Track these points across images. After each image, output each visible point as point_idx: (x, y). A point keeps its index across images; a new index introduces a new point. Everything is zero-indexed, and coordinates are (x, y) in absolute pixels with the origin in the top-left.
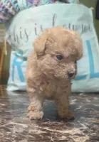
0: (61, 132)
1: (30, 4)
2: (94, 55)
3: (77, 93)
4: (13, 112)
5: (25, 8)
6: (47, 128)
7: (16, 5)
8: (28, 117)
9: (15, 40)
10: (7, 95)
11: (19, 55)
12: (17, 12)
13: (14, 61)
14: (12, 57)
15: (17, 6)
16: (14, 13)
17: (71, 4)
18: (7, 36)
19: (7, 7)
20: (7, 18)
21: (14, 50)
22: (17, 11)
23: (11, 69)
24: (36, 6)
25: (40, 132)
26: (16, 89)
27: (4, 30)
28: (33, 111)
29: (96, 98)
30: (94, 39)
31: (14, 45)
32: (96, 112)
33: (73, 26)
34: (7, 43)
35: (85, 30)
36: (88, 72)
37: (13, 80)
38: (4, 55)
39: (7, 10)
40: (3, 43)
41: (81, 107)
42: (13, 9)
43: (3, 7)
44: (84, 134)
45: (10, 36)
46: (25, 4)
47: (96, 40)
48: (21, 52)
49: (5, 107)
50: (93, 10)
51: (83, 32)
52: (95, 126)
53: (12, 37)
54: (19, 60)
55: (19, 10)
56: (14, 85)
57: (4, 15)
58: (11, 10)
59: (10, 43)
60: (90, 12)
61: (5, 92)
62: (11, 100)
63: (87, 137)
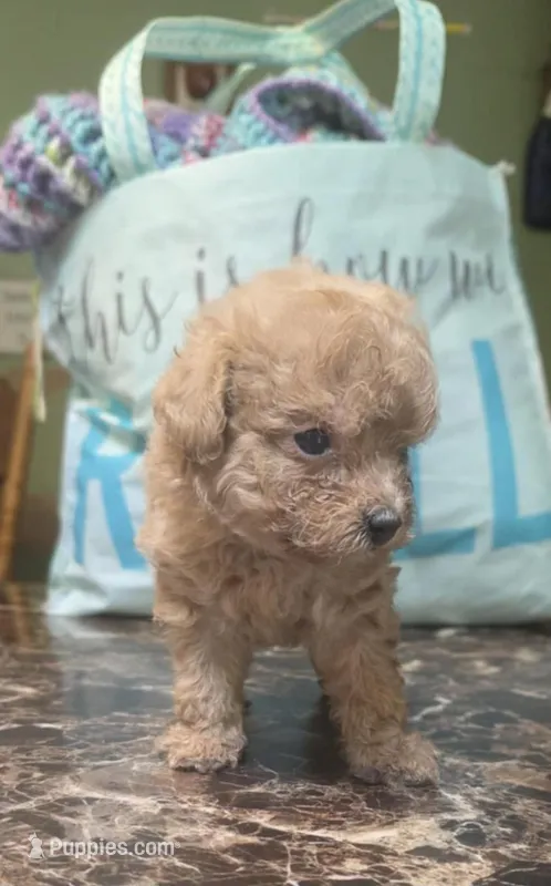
0: (338, 836)
1: (169, 146)
2: (518, 422)
3: (425, 628)
4: (81, 732)
5: (140, 169)
6: (262, 819)
7: (95, 148)
8: (162, 755)
9: (89, 339)
10: (49, 639)
11: (111, 419)
12: (98, 191)
13: (86, 454)
14: (76, 429)
15: (103, 155)
16: (82, 195)
17: (393, 145)
18: (44, 320)
19: (45, 161)
20: (45, 223)
21: (85, 394)
22: (101, 180)
23: (69, 497)
24: (204, 153)
25: (224, 837)
26: (96, 604)
27: (30, 288)
28: (188, 723)
29: (526, 655)
30: (512, 332)
31: (84, 368)
32: (529, 727)
33: (404, 264)
34: (47, 356)
35: (465, 284)
36: (482, 514)
37: (79, 558)
38: (32, 424)
39: (44, 179)
40: (27, 354)
41: (444, 701)
42: (80, 172)
43: (27, 163)
44: (460, 848)
45: (62, 319)
46: (144, 146)
47: (529, 340)
48: (123, 406)
49: (39, 703)
50: (508, 179)
51: (455, 294)
52: (521, 806)
53: (75, 326)
54: (111, 449)
55: (112, 176)
56: (88, 586)
57: (32, 205)
58: (65, 177)
59: (63, 357)
60: (494, 184)
61: (36, 621)
62: (65, 667)
63: (481, 867)
